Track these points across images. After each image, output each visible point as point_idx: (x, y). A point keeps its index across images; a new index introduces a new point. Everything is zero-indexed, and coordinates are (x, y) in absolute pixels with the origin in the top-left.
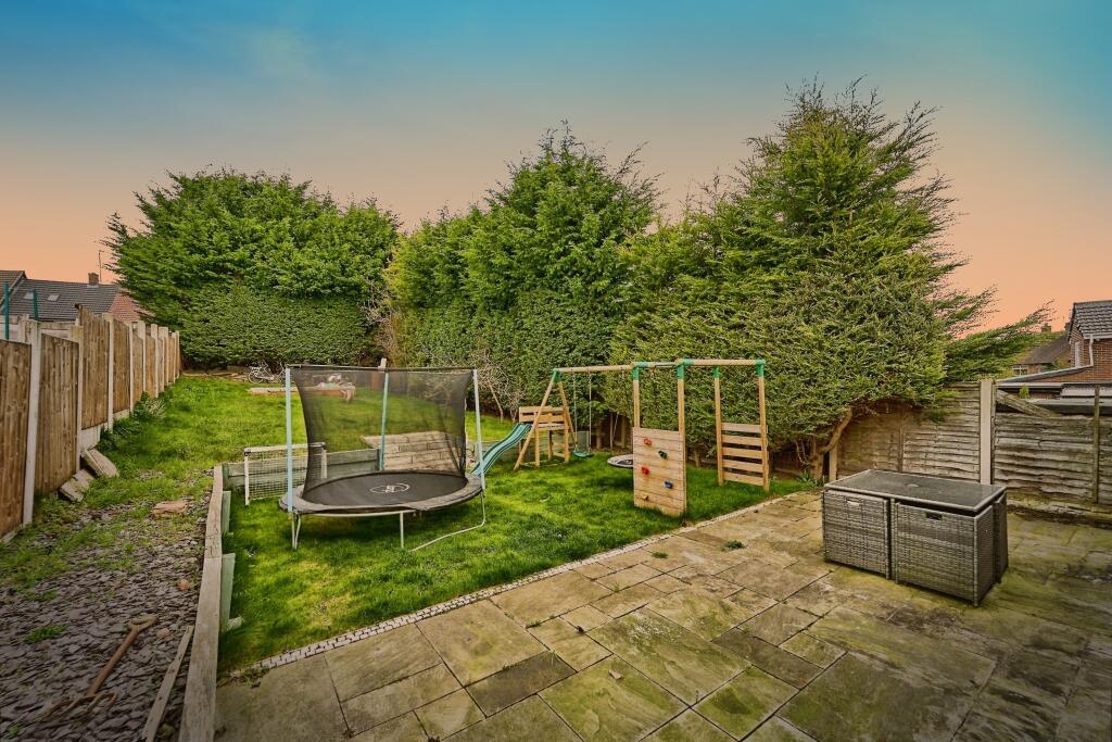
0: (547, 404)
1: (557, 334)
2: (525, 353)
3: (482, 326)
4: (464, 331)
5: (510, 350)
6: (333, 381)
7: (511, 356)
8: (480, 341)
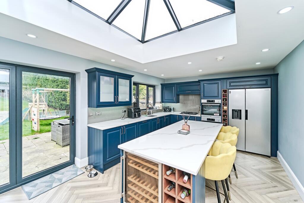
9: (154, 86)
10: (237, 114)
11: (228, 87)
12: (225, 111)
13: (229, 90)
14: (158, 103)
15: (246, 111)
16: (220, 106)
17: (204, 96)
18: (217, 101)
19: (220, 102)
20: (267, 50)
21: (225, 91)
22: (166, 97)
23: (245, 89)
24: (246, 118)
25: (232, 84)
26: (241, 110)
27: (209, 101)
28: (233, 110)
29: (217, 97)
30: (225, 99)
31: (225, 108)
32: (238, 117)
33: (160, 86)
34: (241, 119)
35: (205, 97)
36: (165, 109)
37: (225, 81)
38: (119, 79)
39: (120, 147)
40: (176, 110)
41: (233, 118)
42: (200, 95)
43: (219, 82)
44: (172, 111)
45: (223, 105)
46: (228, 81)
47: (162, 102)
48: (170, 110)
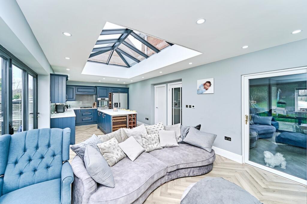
15: (120, 103)
19: (108, 100)
21: (110, 94)
23: (119, 93)
26: (117, 103)
27: (102, 99)
29: (106, 97)
30: (110, 98)
31: (111, 102)
35: (100, 97)
42: (97, 95)
43: (108, 89)
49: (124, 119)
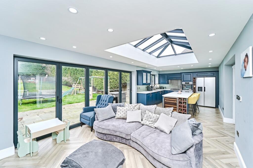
0: (78, 84)
1: (83, 71)
2: (77, 75)
3: (69, 69)
4: (65, 70)
5: (74, 74)
6: (33, 79)
7: (75, 75)
8: (69, 72)
9: (154, 75)
10: (200, 89)
11: (196, 76)
12: (194, 88)
13: (197, 78)
14: (157, 84)
15: (205, 88)
16: (192, 85)
17: (183, 81)
18: (190, 83)
19: (192, 84)
20: (211, 59)
21: (194, 78)
22: (161, 81)
23: (204, 77)
24: (205, 91)
25: (198, 75)
26: (202, 87)
27: (186, 83)
28: (198, 87)
29: (190, 81)
30: (195, 82)
31: (195, 86)
32: (201, 90)
33: (158, 75)
34: (202, 91)
36: (161, 88)
37: (194, 73)
38: (148, 74)
39: (162, 96)
40: (167, 88)
41: (198, 91)
42: (181, 80)
43: (192, 74)
44: (165, 89)
45: (194, 85)
46: (196, 73)
47: (159, 83)
48: (164, 88)
49: (175, 101)
